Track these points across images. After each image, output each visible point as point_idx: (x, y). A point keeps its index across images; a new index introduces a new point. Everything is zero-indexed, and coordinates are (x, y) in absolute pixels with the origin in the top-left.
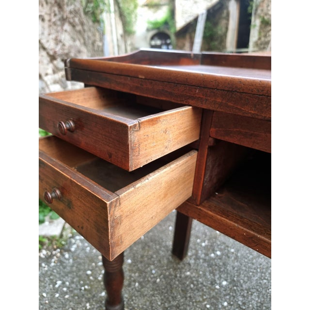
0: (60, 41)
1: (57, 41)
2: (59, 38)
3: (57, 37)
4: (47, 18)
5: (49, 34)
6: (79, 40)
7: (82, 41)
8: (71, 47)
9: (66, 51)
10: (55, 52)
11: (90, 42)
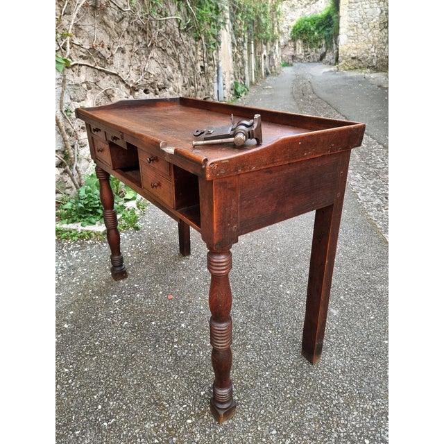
0: (144, 71)
2: (142, 68)
3: (139, 67)
4: (127, 49)
5: (130, 66)
6: (172, 64)
7: (176, 65)
8: (158, 74)
9: (151, 80)
11: (189, 64)
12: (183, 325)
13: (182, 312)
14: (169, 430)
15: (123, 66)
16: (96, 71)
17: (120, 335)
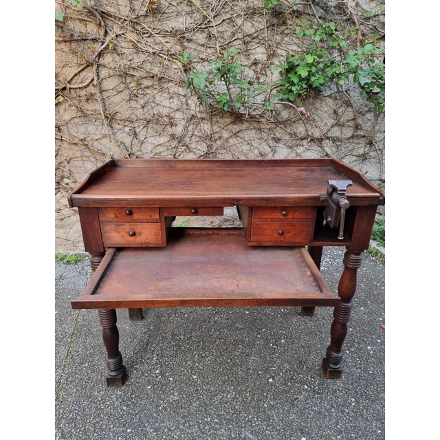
12: (369, 348)
13: (379, 341)
14: (292, 378)
17: (324, 318)
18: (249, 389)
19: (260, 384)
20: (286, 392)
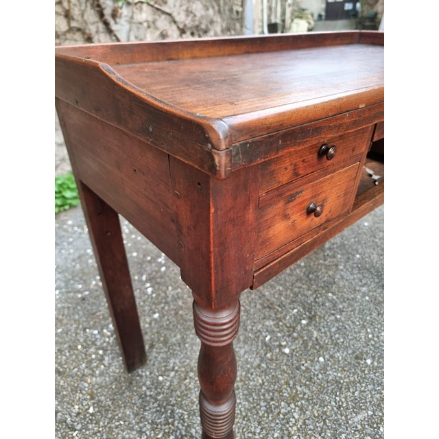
0: (191, 12)
1: (189, 12)
2: (190, 9)
3: (188, 8)
5: (181, 6)
6: (213, 7)
7: (216, 8)
8: (202, 17)
9: (197, 23)
10: (185, 25)
11: (227, 8)
15: (175, 6)
16: (155, 10)
18: (291, 382)
19: (286, 365)
20: (305, 343)
